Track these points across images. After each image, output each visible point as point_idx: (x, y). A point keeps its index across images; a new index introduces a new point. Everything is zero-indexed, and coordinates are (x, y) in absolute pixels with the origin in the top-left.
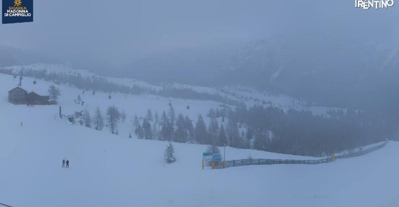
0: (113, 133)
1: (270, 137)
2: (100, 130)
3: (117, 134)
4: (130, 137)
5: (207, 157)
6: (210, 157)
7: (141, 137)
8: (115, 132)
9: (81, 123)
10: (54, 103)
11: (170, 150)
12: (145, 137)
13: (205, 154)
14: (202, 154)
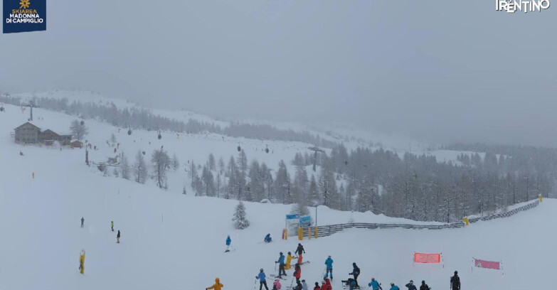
0: (160, 187)
1: (380, 194)
2: (143, 183)
3: (166, 188)
4: (185, 193)
5: (292, 221)
6: (297, 221)
7: (199, 193)
8: (164, 185)
9: (116, 174)
10: (78, 145)
11: (240, 212)
12: (205, 193)
13: (289, 217)
14: (285, 217)
